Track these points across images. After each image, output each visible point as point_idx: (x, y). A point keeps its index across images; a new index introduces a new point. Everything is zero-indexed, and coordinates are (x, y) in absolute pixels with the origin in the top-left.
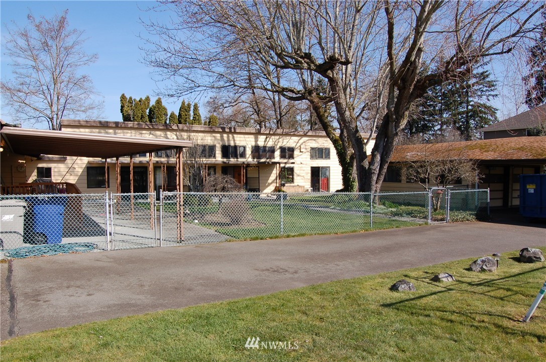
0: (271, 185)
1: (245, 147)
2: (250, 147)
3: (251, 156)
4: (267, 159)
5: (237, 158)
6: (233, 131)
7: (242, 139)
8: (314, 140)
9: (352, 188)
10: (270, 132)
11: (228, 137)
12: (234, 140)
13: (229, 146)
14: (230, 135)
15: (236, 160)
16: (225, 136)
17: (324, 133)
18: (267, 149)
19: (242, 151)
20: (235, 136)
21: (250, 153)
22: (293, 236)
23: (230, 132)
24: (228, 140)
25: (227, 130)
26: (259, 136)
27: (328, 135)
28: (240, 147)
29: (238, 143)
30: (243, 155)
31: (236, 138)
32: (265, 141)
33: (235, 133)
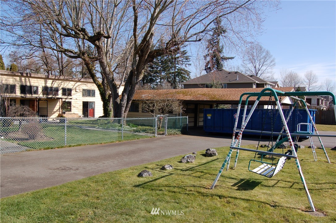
0: (56, 113)
1: (37, 87)
2: (41, 87)
3: (41, 93)
4: (53, 95)
5: (32, 94)
6: (29, 75)
7: (35, 81)
8: (85, 84)
9: (109, 115)
10: (55, 77)
11: (25, 80)
12: (30, 82)
13: (26, 86)
14: (27, 79)
15: (31, 95)
16: (23, 78)
17: (92, 80)
18: (53, 89)
19: (35, 90)
20: (31, 79)
21: (41, 91)
22: (73, 146)
23: (27, 76)
24: (26, 82)
25: (25, 75)
26: (48, 80)
27: (95, 81)
28: (34, 87)
29: (32, 84)
30: (36, 92)
31: (31, 81)
32: (52, 84)
33: (31, 77)
